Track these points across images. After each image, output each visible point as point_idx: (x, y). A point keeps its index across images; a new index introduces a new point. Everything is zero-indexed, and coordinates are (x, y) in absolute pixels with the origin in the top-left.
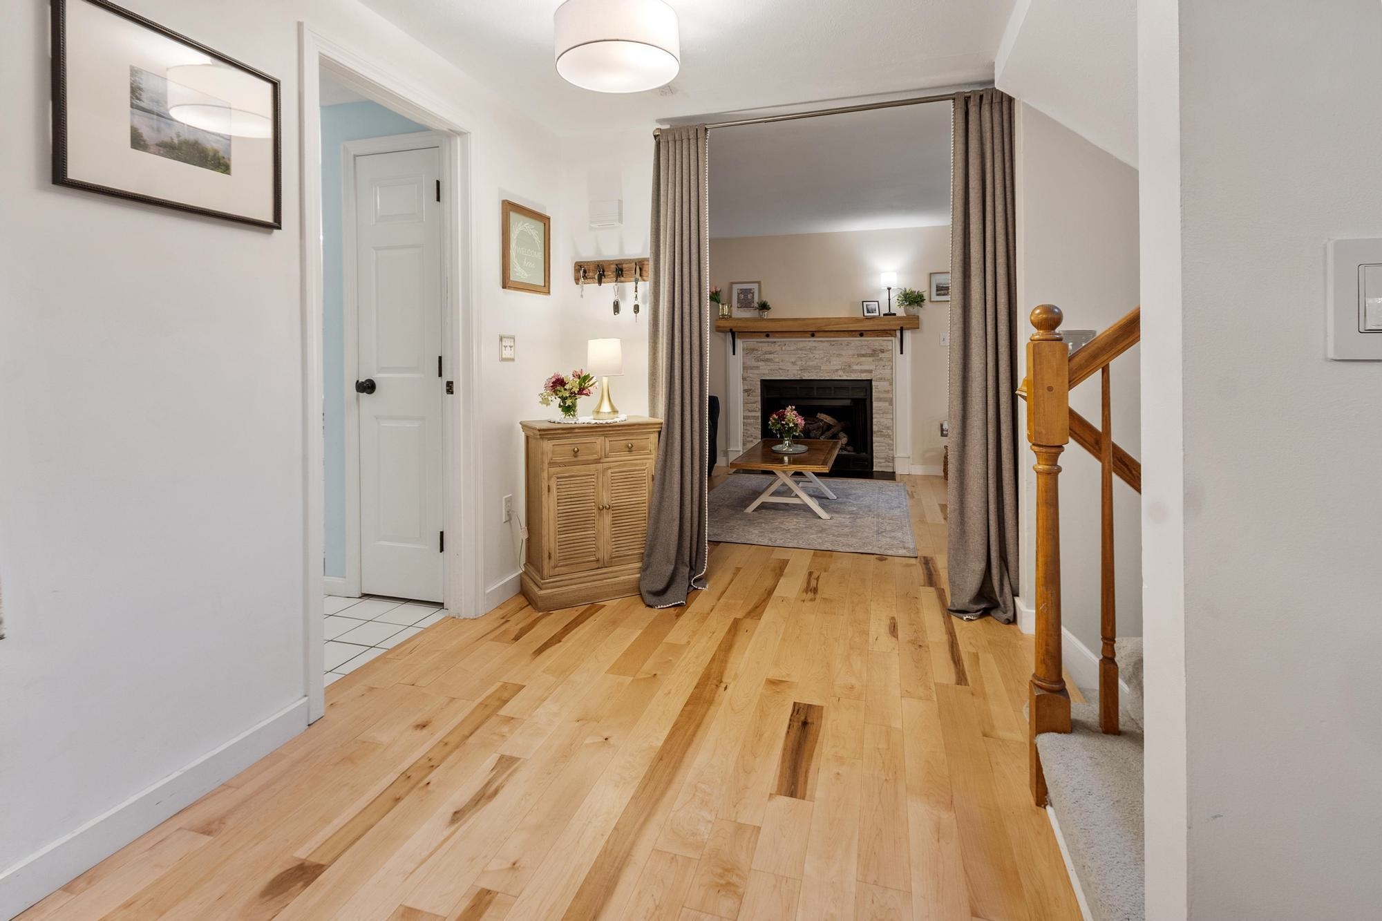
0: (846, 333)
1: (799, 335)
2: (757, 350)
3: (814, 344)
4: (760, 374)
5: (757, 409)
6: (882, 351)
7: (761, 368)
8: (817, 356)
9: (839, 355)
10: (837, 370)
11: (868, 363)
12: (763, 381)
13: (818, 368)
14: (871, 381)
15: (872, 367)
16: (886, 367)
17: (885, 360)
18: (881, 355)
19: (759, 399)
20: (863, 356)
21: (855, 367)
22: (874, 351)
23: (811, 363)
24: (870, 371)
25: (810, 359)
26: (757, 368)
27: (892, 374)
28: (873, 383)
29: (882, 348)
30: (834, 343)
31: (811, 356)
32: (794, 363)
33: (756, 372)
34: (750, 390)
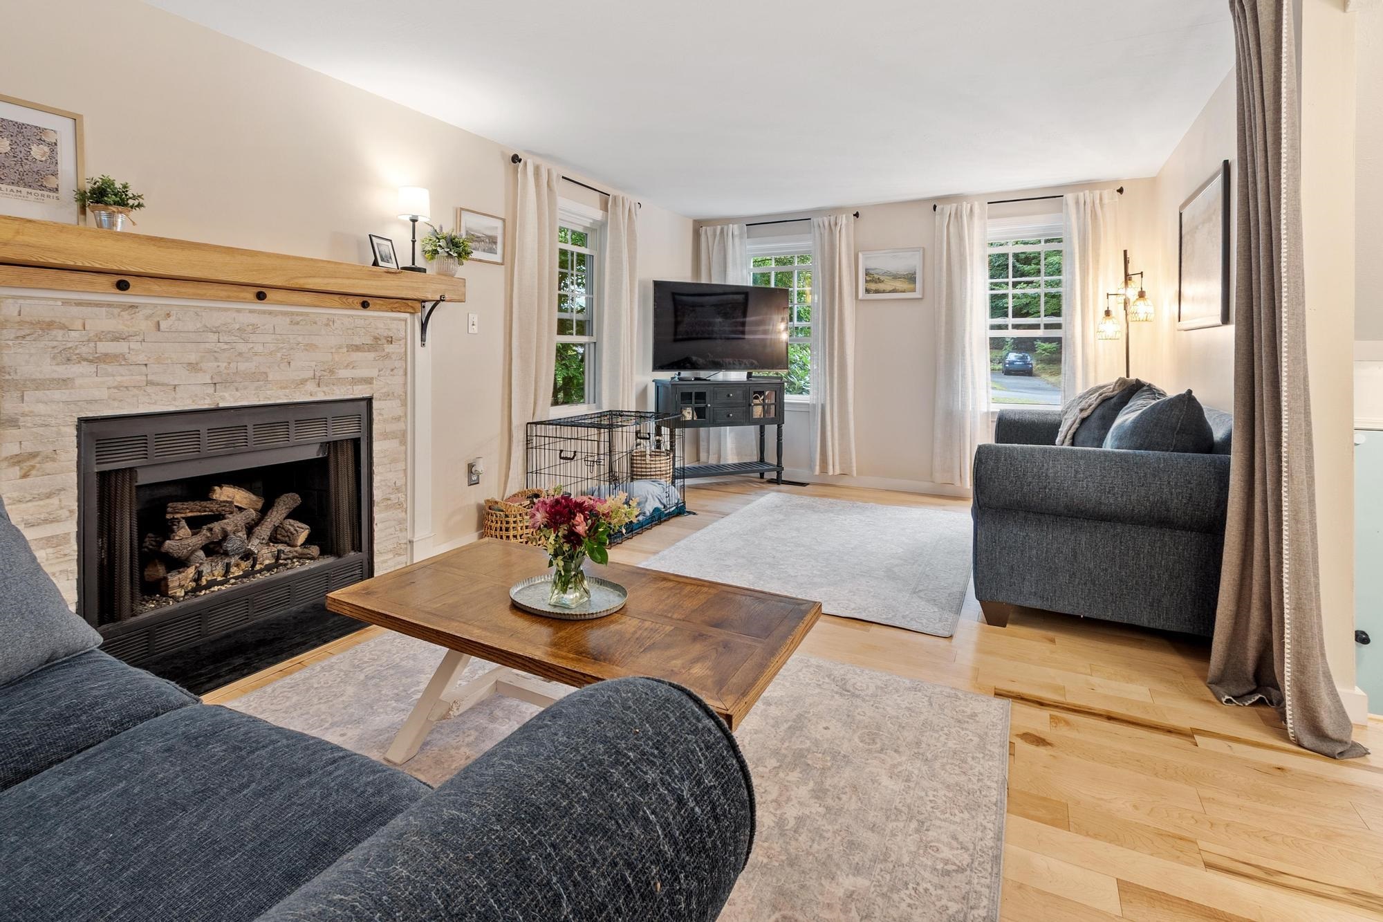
0: (336, 297)
1: (224, 294)
2: (63, 327)
3: (254, 319)
4: (75, 402)
5: (65, 513)
6: (390, 341)
7: (78, 382)
8: (259, 348)
9: (310, 347)
10: (303, 382)
11: (365, 364)
12: (84, 424)
13: (259, 377)
14: (369, 401)
15: (373, 373)
16: (395, 371)
17: (394, 357)
18: (389, 348)
19: (72, 478)
20: (357, 348)
21: (343, 373)
22: (376, 338)
23: (243, 366)
24: (369, 381)
25: (240, 354)
26: (65, 382)
27: (405, 384)
28: (375, 404)
29: (391, 334)
30: (299, 318)
31: (242, 347)
32: (193, 367)
33: (57, 395)
34: (33, 455)
